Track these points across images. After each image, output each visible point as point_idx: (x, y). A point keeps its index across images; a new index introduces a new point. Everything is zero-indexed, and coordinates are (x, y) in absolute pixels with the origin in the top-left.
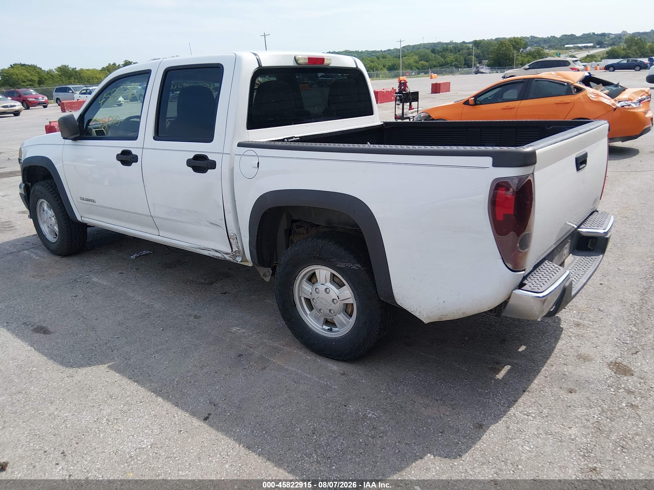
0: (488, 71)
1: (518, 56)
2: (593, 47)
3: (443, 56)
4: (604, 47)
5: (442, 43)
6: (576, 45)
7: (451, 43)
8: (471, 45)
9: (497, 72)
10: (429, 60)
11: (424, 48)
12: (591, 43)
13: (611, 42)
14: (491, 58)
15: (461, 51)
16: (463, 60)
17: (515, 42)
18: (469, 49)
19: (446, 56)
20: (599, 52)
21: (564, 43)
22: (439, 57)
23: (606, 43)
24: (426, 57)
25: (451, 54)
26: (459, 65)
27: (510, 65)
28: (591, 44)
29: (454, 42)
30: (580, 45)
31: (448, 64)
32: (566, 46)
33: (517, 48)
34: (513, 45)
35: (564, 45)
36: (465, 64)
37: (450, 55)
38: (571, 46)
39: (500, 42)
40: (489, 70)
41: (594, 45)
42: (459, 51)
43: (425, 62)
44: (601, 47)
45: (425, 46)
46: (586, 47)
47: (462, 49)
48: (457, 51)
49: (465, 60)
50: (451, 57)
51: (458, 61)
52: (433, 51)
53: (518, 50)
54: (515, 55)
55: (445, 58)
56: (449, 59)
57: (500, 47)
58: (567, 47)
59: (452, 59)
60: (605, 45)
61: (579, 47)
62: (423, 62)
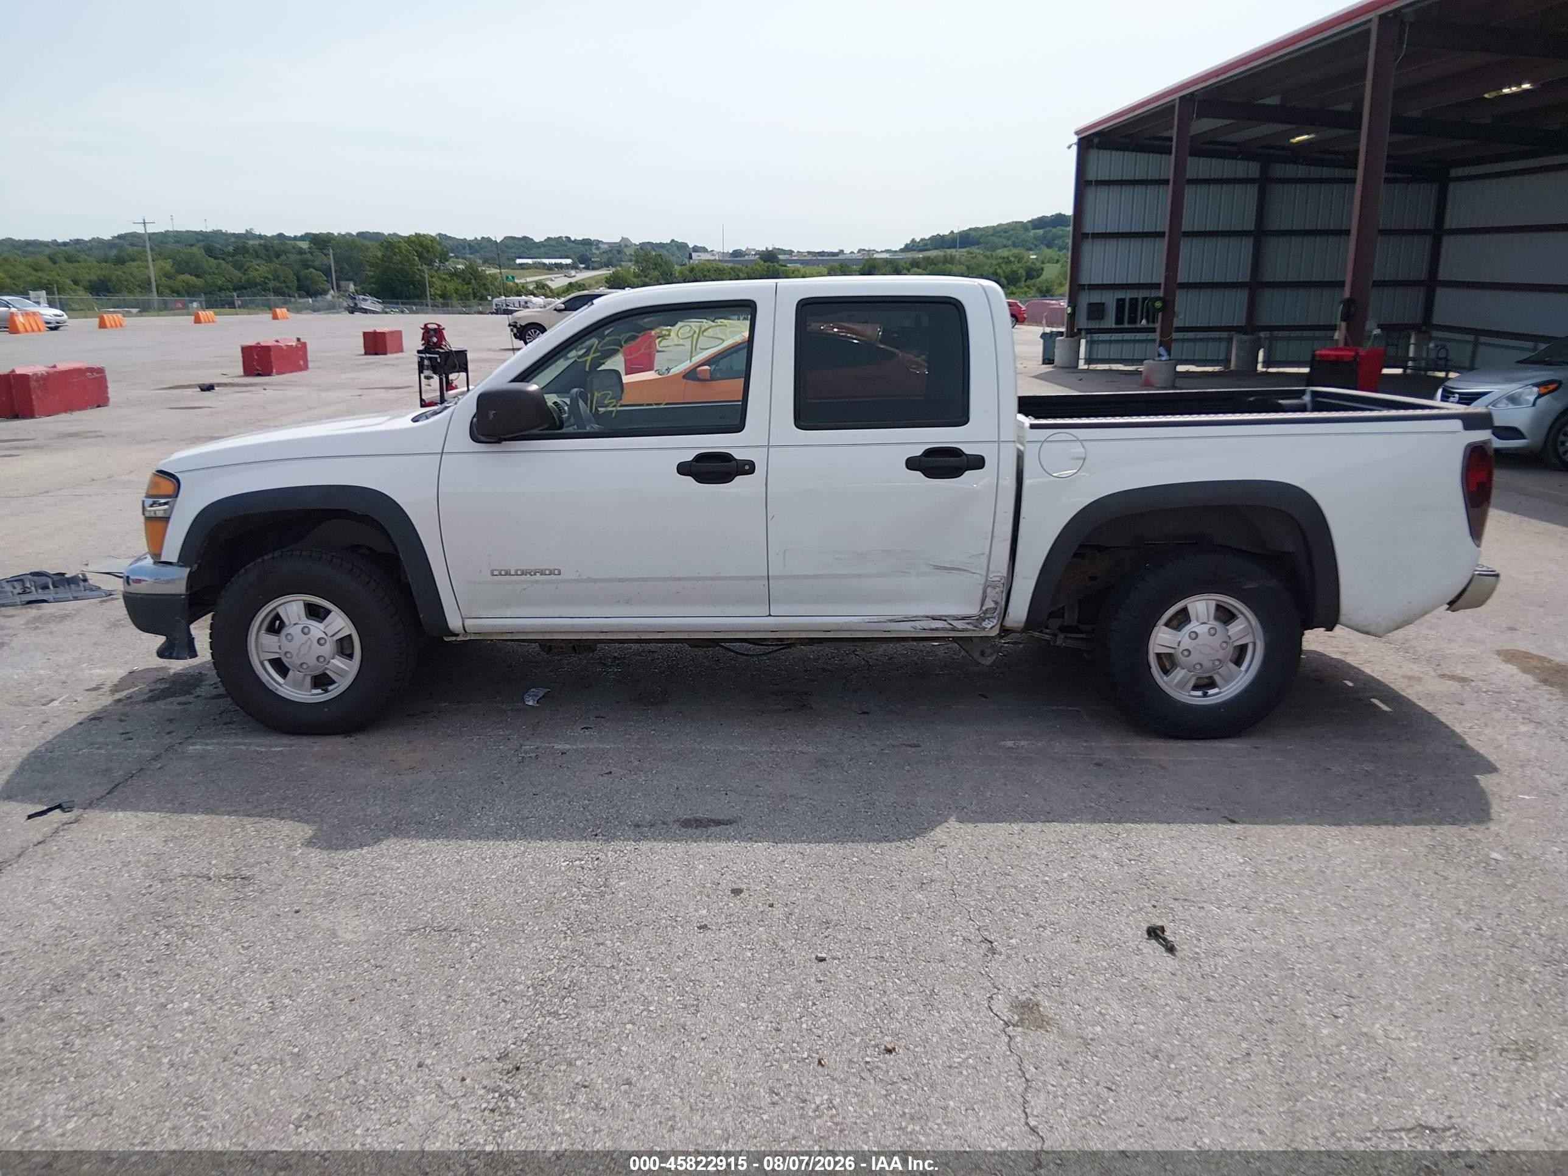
0: (378, 307)
1: (432, 277)
2: (574, 267)
3: (237, 266)
4: (594, 269)
5: (225, 234)
6: (539, 260)
7: (249, 235)
8: (304, 245)
9: (403, 312)
10: (205, 272)
11: (178, 242)
12: (567, 257)
13: (605, 258)
14: (372, 277)
15: (283, 257)
16: (292, 278)
17: (421, 245)
18: (301, 252)
19: (248, 264)
20: (589, 278)
21: (514, 255)
22: (230, 267)
23: (596, 259)
24: (193, 265)
25: (258, 262)
26: (286, 290)
27: (418, 297)
28: (569, 261)
29: (258, 233)
30: (547, 261)
31: (256, 285)
32: (518, 261)
33: (426, 258)
34: (417, 252)
35: (514, 260)
36: (299, 289)
37: (258, 265)
38: (530, 261)
39: (389, 244)
40: (381, 306)
41: (573, 263)
42: (278, 256)
43: (194, 278)
44: (587, 268)
45: (179, 237)
46: (559, 266)
47: (285, 252)
48: (272, 255)
49: (298, 280)
50: (260, 270)
51: (282, 279)
52: (210, 251)
53: (430, 263)
54: (426, 276)
55: (246, 270)
56: (255, 274)
57: (389, 253)
58: (521, 265)
59: (266, 275)
60: (595, 265)
61: (545, 264)
62: (187, 277)
